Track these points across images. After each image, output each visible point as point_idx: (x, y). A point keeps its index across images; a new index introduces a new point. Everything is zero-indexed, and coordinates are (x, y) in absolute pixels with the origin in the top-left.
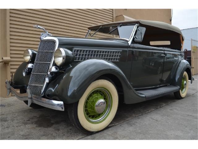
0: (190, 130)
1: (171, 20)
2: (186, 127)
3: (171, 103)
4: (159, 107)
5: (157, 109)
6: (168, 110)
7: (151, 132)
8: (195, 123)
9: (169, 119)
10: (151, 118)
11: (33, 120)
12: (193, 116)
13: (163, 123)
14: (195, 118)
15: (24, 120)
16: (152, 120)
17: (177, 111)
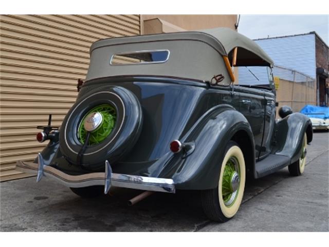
0: (320, 219)
1: (236, 27)
2: (314, 216)
3: (271, 186)
4: (256, 194)
5: (255, 196)
6: (274, 197)
7: (270, 225)
8: (324, 211)
9: (284, 209)
10: (256, 208)
11: (71, 224)
12: (316, 203)
13: (279, 214)
14: (320, 205)
15: (55, 225)
16: (260, 211)
17: (288, 198)
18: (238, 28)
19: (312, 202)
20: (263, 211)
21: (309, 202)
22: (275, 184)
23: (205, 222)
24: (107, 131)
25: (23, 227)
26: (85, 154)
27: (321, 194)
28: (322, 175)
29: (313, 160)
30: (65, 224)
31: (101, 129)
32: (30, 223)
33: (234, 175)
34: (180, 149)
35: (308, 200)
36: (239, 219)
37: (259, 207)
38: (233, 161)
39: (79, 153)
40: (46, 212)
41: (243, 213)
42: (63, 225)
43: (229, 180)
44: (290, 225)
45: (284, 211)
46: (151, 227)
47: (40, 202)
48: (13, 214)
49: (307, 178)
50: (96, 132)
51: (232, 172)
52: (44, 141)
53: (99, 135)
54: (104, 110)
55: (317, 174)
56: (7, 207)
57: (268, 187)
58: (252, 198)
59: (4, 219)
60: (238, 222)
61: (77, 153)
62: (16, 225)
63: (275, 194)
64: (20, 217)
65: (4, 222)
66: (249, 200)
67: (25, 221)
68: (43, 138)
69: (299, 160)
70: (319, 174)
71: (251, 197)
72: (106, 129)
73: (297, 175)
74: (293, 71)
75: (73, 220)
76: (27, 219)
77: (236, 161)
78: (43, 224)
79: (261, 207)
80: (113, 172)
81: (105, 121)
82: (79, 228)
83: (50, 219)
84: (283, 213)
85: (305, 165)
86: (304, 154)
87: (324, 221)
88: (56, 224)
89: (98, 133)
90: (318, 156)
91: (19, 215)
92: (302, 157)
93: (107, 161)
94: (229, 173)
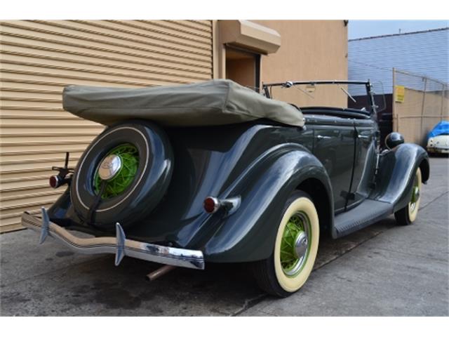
0: (418, 296)
1: (345, 23)
2: (410, 291)
3: (366, 241)
4: (344, 252)
5: (341, 255)
6: (366, 257)
7: (345, 304)
8: (425, 282)
9: (372, 277)
10: (336, 275)
11: (87, 294)
12: (419, 269)
13: (363, 286)
14: (423, 273)
15: (67, 296)
16: (339, 280)
17: (384, 260)
18: (348, 25)
19: (413, 268)
20: (343, 281)
21: (409, 267)
22: (372, 237)
23: (261, 296)
24: (128, 179)
25: (26, 298)
26: (98, 211)
27: (430, 255)
28: (439, 224)
29: (435, 200)
30: (80, 294)
31: (119, 177)
32: (37, 291)
33: (301, 236)
34: (216, 209)
35: (408, 264)
36: (307, 293)
37: (339, 274)
38: (301, 217)
39: (91, 209)
40: (63, 275)
41: (315, 283)
42: (77, 296)
43: (292, 242)
44: (373, 304)
45: (372, 281)
46: (187, 303)
47: (62, 259)
48: (22, 277)
49: (418, 230)
50: (114, 180)
51: (297, 233)
52: (58, 186)
53: (117, 185)
54: (127, 151)
55: (434, 222)
56: (18, 267)
57: (362, 240)
58: (336, 258)
59: (9, 285)
60: (304, 297)
61: (88, 208)
62: (19, 294)
63: (368, 254)
64: (29, 281)
65: (5, 289)
66: (331, 261)
67: (32, 288)
68: (57, 184)
69: (408, 206)
70: (436, 223)
71: (334, 257)
72: (126, 178)
73: (406, 224)
74: (423, 78)
75: (92, 289)
76: (36, 285)
77: (305, 217)
78: (52, 294)
79: (343, 274)
80: (127, 238)
81: (124, 166)
82: (94, 301)
83: (64, 287)
84: (370, 283)
85: (419, 210)
86: (415, 197)
87: (422, 299)
88: (69, 293)
89: (114, 182)
90: (443, 195)
91: (29, 279)
92: (413, 201)
93: (118, 224)
94: (293, 234)
